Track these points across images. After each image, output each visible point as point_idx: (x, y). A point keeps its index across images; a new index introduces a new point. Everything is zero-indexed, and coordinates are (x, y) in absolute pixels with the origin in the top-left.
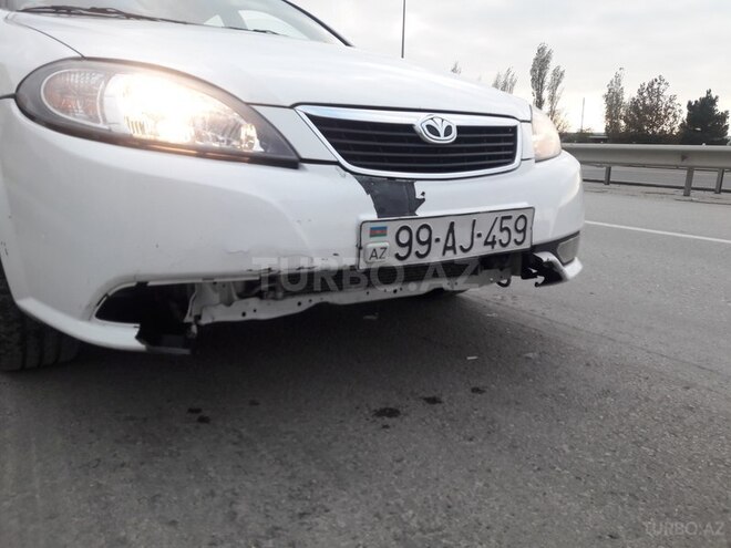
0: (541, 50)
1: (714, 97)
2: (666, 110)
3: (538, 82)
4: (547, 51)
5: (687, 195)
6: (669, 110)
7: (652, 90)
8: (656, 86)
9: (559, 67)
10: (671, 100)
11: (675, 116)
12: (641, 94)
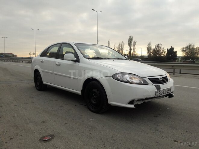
0: (130, 37)
1: (173, 48)
2: (162, 51)
3: (130, 44)
4: (132, 37)
5: (174, 75)
6: (163, 51)
7: (158, 46)
8: (159, 45)
9: (135, 41)
10: (163, 49)
11: (164, 52)
12: (156, 47)
